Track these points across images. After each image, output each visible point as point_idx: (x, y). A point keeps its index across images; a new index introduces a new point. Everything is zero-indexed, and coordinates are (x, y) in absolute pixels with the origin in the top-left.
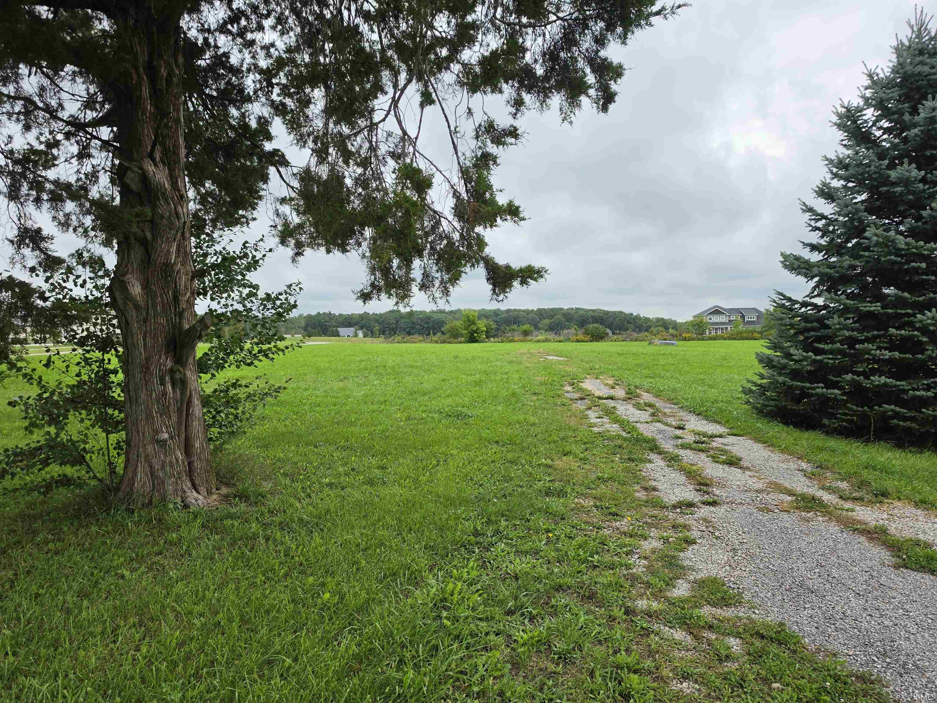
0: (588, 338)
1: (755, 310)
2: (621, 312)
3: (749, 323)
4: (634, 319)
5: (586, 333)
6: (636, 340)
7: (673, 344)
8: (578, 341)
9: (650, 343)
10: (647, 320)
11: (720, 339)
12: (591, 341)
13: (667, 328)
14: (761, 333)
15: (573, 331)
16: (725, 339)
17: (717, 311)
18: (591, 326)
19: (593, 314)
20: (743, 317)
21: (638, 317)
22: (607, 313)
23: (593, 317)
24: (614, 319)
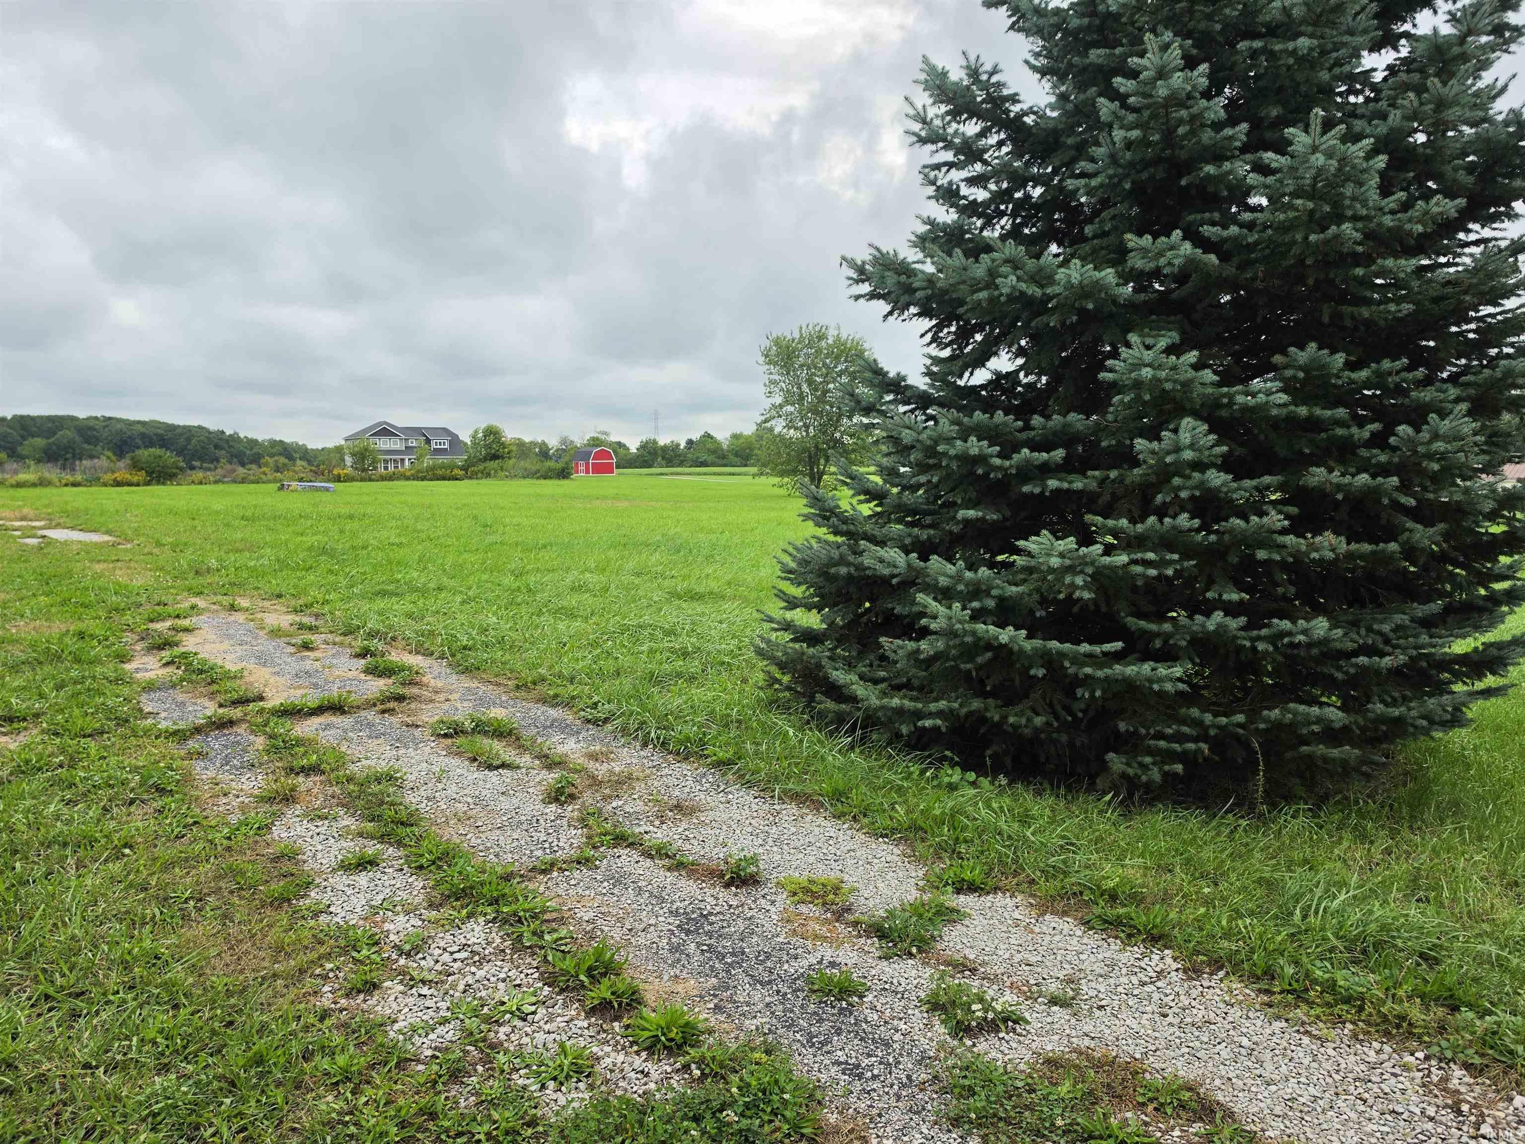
0: (141, 476)
1: (445, 431)
2: (200, 427)
3: (437, 451)
4: (227, 441)
5: (136, 466)
6: (243, 481)
7: (327, 489)
8: (118, 484)
9: (282, 487)
10: (253, 443)
11: (398, 479)
12: (148, 484)
13: (291, 458)
14: (465, 468)
15: (103, 462)
16: (408, 479)
17: (385, 431)
18: (144, 454)
19: (143, 430)
20: (428, 441)
21: (234, 438)
22: (173, 428)
23: (143, 436)
24: (188, 440)
